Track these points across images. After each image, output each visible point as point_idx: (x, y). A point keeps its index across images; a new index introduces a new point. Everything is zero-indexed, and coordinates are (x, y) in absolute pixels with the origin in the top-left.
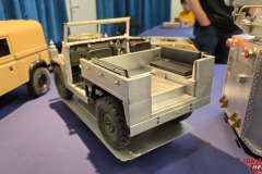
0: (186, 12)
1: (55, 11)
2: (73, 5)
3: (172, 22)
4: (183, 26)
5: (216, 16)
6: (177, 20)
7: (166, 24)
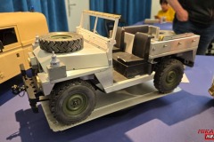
0: (164, 11)
1: (56, 8)
2: (71, 3)
3: (152, 19)
4: (162, 22)
5: (193, 13)
6: (156, 17)
7: (147, 20)
